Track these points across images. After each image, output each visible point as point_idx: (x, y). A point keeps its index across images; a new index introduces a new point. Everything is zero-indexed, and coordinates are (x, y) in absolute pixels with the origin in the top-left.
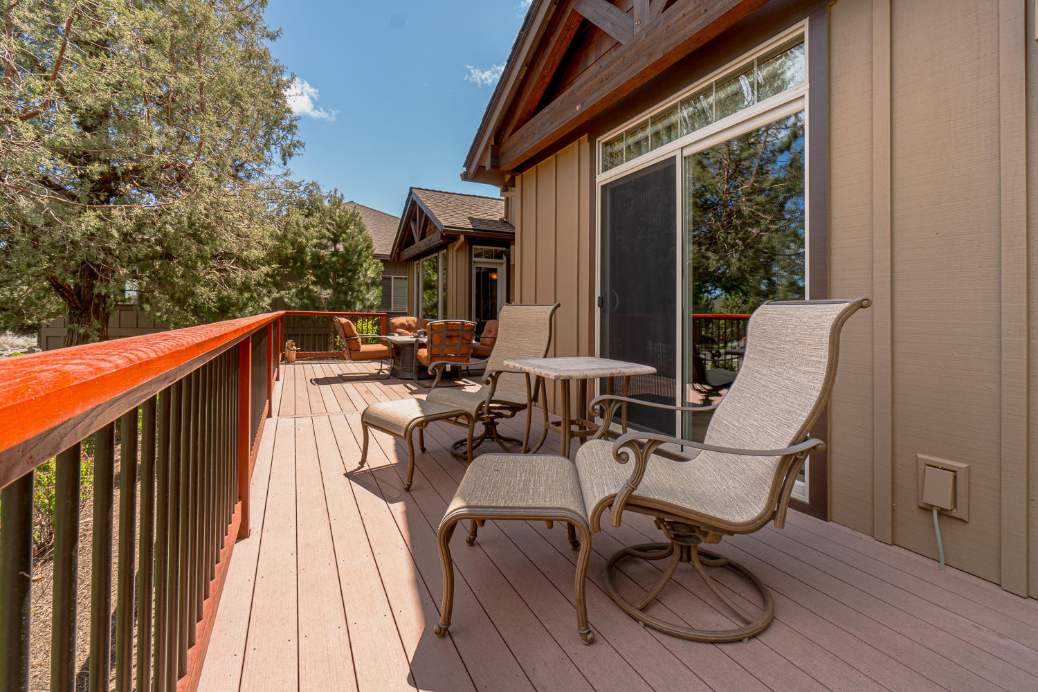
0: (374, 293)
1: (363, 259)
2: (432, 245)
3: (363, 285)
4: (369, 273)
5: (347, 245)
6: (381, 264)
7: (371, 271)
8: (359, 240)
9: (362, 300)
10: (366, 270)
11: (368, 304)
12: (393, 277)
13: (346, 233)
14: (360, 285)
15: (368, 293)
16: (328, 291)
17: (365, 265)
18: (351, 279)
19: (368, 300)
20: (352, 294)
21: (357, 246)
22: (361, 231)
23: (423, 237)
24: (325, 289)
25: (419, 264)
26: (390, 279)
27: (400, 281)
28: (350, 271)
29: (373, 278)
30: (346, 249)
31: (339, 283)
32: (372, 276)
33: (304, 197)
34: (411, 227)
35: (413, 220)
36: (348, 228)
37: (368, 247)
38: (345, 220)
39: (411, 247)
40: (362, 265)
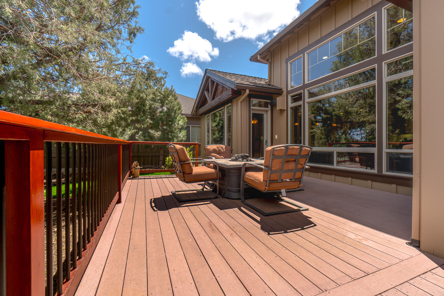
0: (183, 133)
1: (177, 115)
2: (222, 101)
3: (177, 129)
4: (180, 122)
5: (168, 106)
6: (186, 118)
7: (181, 122)
8: (175, 104)
9: (177, 137)
10: (179, 121)
11: (180, 139)
12: (191, 126)
13: (167, 100)
14: (175, 129)
15: (180, 133)
16: (159, 133)
17: (178, 118)
18: (170, 126)
19: (180, 137)
20: (171, 135)
21: (174, 107)
22: (176, 99)
23: (213, 98)
24: (157, 132)
25: (209, 116)
26: (190, 127)
27: (194, 128)
28: (170, 121)
29: (182, 125)
30: (168, 109)
31: (164, 129)
32: (182, 124)
33: (144, 70)
34: (205, 94)
35: (206, 90)
36: (169, 97)
37: (179, 109)
38: (167, 94)
39: (205, 106)
40: (176, 118)
